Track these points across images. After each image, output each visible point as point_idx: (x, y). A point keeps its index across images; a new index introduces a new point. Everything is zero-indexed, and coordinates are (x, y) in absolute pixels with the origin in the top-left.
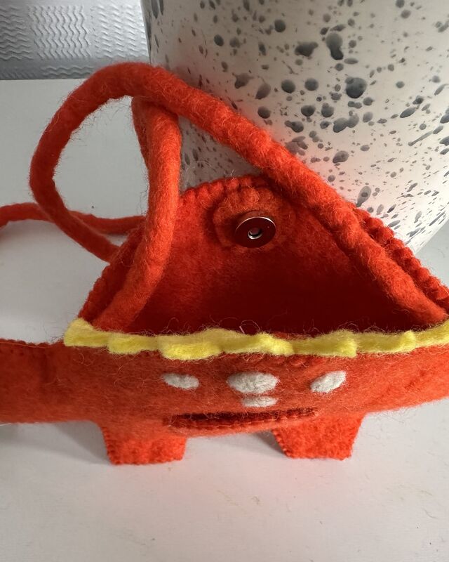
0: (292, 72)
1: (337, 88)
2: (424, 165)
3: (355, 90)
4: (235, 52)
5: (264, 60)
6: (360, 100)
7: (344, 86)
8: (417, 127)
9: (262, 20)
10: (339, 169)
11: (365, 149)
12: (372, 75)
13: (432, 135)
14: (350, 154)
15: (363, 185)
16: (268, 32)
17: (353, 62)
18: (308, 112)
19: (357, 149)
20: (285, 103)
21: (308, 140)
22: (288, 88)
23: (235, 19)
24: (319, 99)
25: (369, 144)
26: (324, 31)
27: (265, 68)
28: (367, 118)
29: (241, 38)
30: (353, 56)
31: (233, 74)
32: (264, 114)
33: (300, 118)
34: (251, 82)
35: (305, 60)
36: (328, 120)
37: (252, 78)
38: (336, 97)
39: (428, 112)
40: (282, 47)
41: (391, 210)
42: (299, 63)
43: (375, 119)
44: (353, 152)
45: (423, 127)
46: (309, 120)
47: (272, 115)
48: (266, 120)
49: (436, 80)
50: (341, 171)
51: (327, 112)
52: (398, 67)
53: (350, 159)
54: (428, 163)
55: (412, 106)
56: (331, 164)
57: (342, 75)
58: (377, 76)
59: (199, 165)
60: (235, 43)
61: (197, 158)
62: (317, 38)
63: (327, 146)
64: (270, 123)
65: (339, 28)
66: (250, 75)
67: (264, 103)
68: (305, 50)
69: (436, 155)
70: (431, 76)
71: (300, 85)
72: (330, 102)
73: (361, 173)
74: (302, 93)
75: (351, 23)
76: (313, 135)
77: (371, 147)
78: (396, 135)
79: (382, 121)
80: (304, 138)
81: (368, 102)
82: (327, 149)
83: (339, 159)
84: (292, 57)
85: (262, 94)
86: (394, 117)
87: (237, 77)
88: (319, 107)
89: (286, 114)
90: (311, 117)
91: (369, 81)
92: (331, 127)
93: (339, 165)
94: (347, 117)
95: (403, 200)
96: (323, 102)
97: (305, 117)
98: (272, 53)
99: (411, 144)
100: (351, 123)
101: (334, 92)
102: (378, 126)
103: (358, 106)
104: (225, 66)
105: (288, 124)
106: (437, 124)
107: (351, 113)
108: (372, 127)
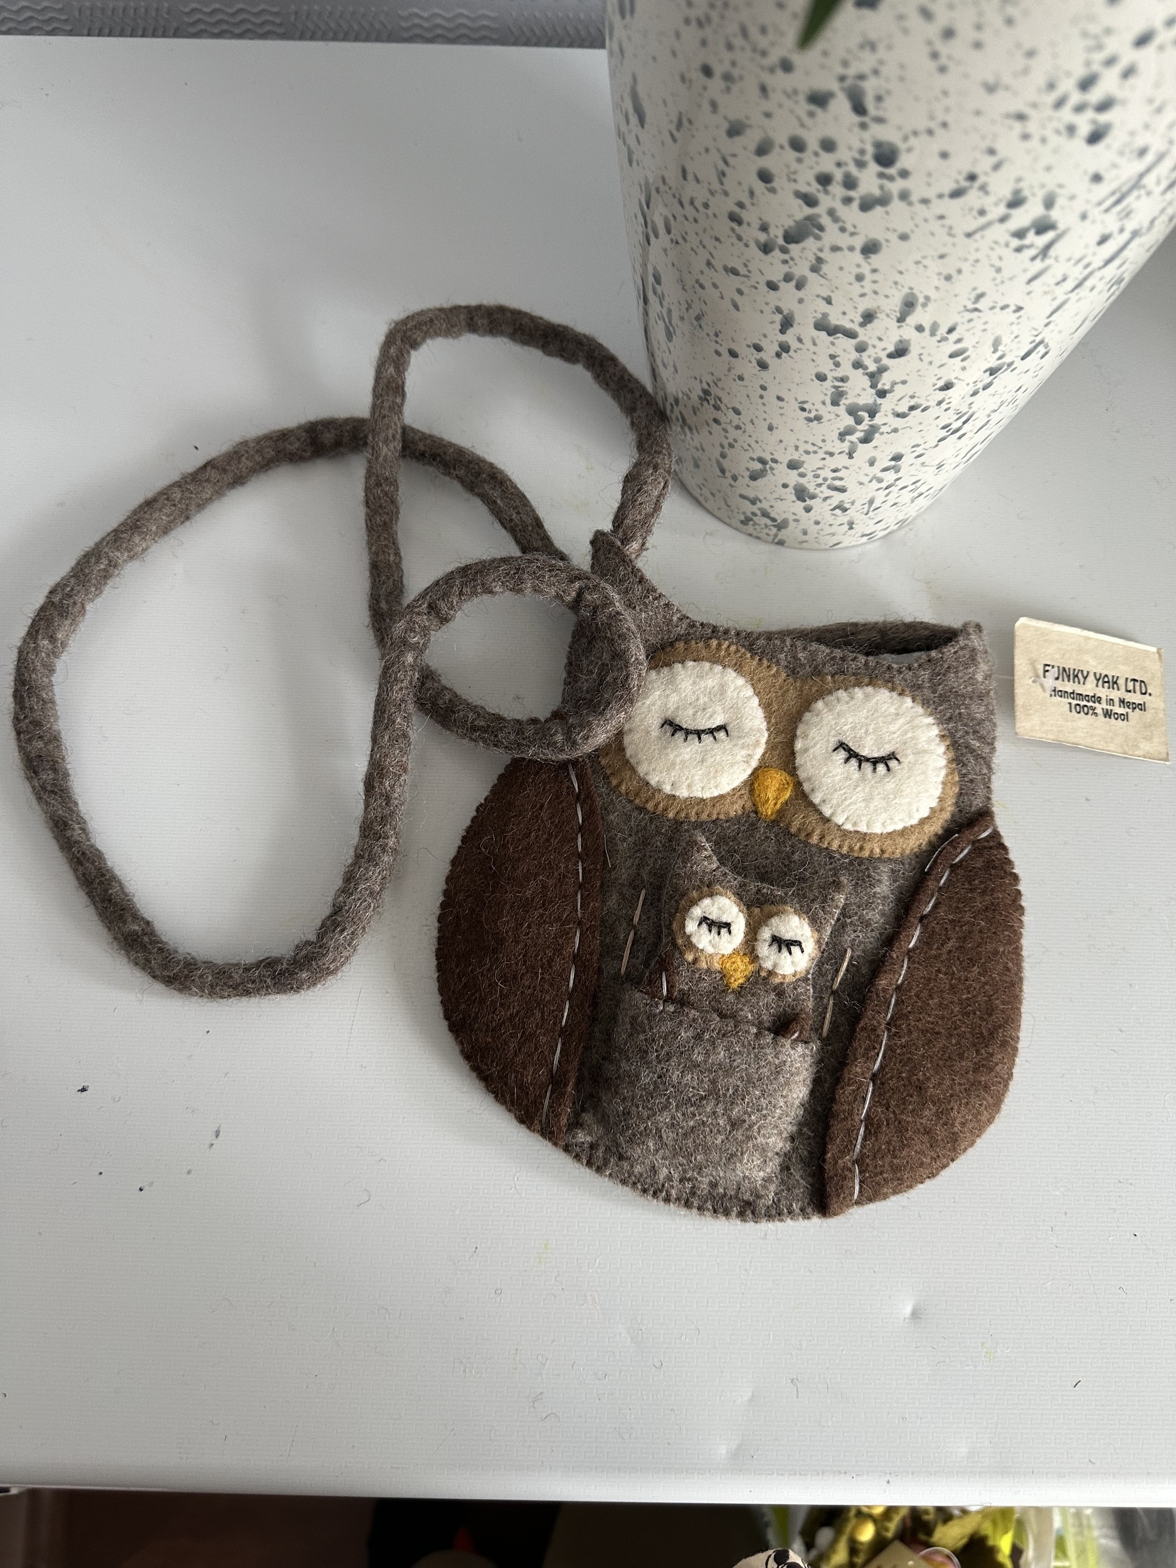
0: (802, 125)
1: (862, 152)
2: (992, 266)
3: (886, 157)
4: (728, 89)
5: (767, 106)
6: (892, 171)
7: (870, 150)
8: (975, 213)
9: (764, 54)
10: (869, 264)
11: (904, 237)
12: (906, 139)
13: (998, 226)
14: (884, 243)
15: (906, 290)
16: (772, 70)
17: (880, 120)
18: (825, 180)
19: (893, 237)
20: (795, 166)
21: (825, 220)
22: (797, 145)
23: (730, 47)
24: (839, 165)
25: (908, 231)
26: (842, 79)
27: (768, 115)
28: (904, 196)
29: (736, 72)
30: (881, 113)
31: (725, 118)
32: (765, 177)
33: (814, 188)
34: (748, 131)
35: (819, 111)
36: (852, 193)
37: (750, 126)
38: (861, 164)
39: (987, 193)
40: (789, 90)
41: (951, 330)
42: (811, 114)
43: (914, 198)
44: (887, 241)
45: (982, 212)
46: (827, 192)
47: (776, 179)
48: (769, 185)
49: (992, 152)
50: (874, 266)
51: (850, 183)
52: (939, 132)
53: (884, 251)
54: (998, 264)
55: (964, 184)
56: (857, 257)
57: (867, 136)
58: (913, 141)
59: (672, 241)
60: (727, 77)
61: (669, 232)
62: (834, 86)
63: (852, 230)
64: (773, 191)
65: (861, 77)
66: (748, 122)
67: (766, 162)
68: (819, 100)
69: (1007, 253)
70: (984, 145)
71: (813, 144)
72: (853, 170)
73: (901, 273)
74: (816, 154)
75: (876, 72)
76: (831, 213)
77: (912, 236)
78: (947, 222)
79: (925, 201)
80: (819, 216)
81: (904, 174)
82: (853, 234)
83: (870, 249)
84: (803, 107)
85: (763, 150)
86: (941, 196)
87: (730, 122)
88: (838, 175)
89: (795, 181)
90: (830, 188)
91: (902, 146)
92: (855, 205)
93: (869, 258)
94: (877, 192)
95: (968, 315)
96: (844, 169)
97: (820, 187)
98: (776, 97)
99: (969, 235)
100: (883, 201)
101: (857, 156)
102: (920, 208)
103: (891, 178)
104: (714, 105)
105: (799, 195)
106: (1002, 210)
107: (882, 187)
108: (913, 209)
